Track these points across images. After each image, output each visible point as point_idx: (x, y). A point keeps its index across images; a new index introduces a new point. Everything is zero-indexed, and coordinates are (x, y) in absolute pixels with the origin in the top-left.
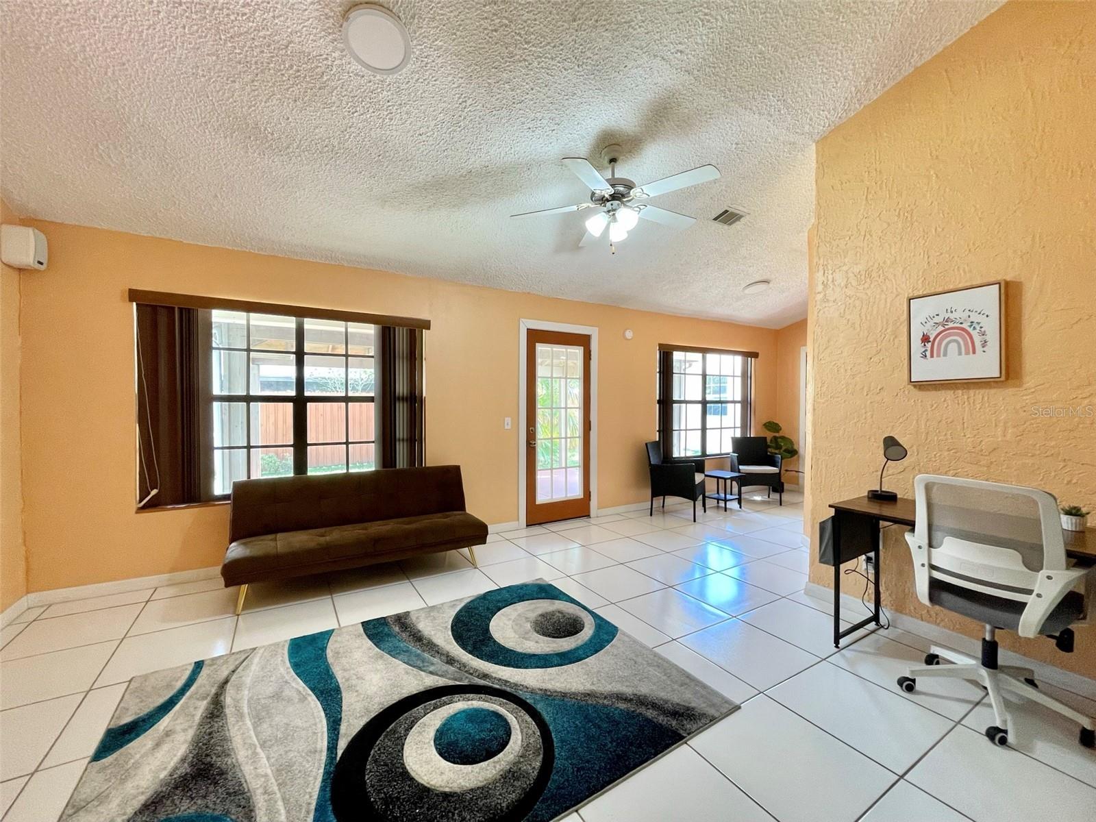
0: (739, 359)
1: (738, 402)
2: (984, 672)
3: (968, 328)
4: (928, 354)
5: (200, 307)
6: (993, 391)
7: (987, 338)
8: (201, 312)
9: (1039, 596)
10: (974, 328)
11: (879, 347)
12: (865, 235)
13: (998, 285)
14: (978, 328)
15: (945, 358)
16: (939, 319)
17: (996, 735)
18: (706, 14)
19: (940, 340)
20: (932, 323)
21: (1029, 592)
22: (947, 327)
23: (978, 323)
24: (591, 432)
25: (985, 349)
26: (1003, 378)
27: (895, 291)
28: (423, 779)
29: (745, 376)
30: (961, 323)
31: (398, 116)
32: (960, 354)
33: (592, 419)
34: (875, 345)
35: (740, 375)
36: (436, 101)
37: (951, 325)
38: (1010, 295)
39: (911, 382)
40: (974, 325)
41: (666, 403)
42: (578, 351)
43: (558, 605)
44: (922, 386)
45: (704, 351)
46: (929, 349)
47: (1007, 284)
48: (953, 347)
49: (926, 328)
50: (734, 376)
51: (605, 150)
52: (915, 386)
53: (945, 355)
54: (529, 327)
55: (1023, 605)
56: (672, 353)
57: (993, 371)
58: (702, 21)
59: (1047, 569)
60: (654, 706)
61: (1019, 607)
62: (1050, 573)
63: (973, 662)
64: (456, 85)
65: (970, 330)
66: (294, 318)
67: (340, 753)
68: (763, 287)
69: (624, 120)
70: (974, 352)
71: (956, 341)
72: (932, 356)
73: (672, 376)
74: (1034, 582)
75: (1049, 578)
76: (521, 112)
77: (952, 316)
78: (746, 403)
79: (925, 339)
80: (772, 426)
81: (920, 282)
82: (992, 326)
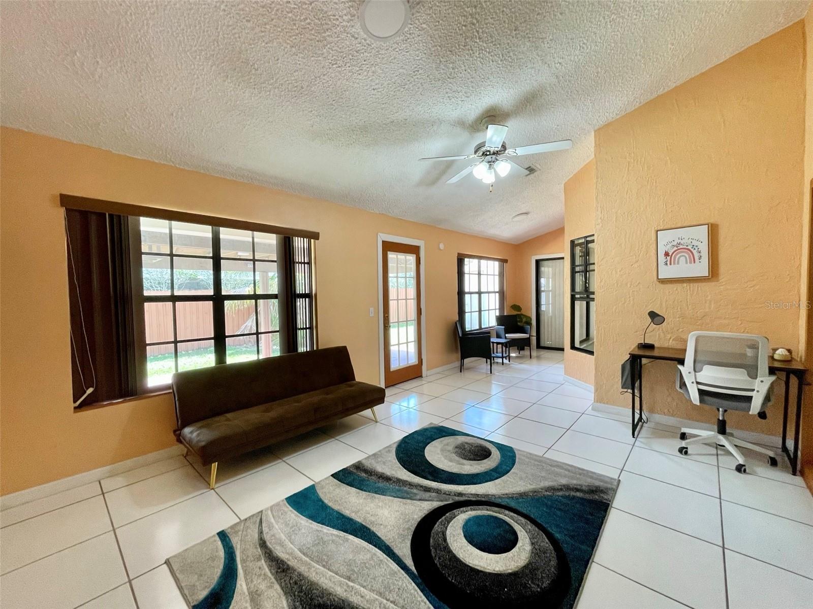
0: (497, 264)
1: (497, 292)
2: (721, 437)
3: (691, 249)
4: (668, 263)
5: (129, 215)
6: (704, 284)
7: (701, 254)
8: (131, 218)
9: (758, 391)
10: (694, 249)
11: (637, 259)
12: (627, 191)
13: (707, 226)
14: (697, 249)
15: (678, 265)
16: (675, 243)
17: (740, 469)
18: (584, 44)
19: (675, 256)
20: (670, 245)
21: (753, 390)
22: (680, 248)
23: (697, 246)
24: (422, 316)
25: (700, 261)
26: (710, 277)
27: (646, 226)
28: (488, 569)
29: (501, 275)
30: (687, 246)
31: (365, 73)
32: (687, 263)
33: (422, 307)
34: (635, 257)
35: (498, 274)
36: (398, 67)
37: (681, 247)
38: (713, 231)
39: (658, 279)
40: (694, 247)
41: (461, 294)
42: (411, 258)
43: (461, 439)
44: (663, 281)
45: (480, 258)
46: (669, 261)
47: (712, 224)
48: (682, 260)
49: (667, 248)
50: (494, 275)
51: (486, 119)
52: (659, 282)
53: (678, 263)
54: (384, 240)
55: (751, 397)
56: (464, 260)
57: (705, 273)
58: (580, 47)
59: (760, 377)
60: (577, 490)
61: (749, 399)
62: (762, 379)
63: (713, 433)
64: (419, 58)
65: (692, 250)
66: (210, 227)
67: (413, 568)
68: (524, 217)
69: (507, 101)
70: (694, 262)
71: (683, 256)
72: (671, 264)
73: (464, 276)
74: (754, 385)
75: (762, 381)
76: (450, 85)
77: (682, 242)
78: (502, 293)
79: (667, 254)
80: (516, 307)
81: (661, 221)
82: (704, 247)
